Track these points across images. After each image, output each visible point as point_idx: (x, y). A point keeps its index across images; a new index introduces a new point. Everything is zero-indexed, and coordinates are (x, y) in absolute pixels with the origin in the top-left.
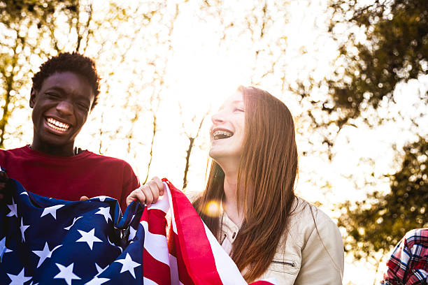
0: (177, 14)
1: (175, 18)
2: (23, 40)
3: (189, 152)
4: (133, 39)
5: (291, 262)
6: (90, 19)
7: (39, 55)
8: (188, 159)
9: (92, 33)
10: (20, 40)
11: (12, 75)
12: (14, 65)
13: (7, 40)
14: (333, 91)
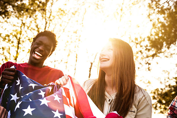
0: (85, 12)
1: (85, 14)
2: (24, 24)
3: (90, 69)
4: (68, 23)
5: (134, 111)
6: (50, 15)
7: (30, 30)
8: (90, 71)
9: (51, 21)
10: (23, 24)
11: (20, 38)
12: (20, 34)
13: (18, 24)
14: (150, 42)
